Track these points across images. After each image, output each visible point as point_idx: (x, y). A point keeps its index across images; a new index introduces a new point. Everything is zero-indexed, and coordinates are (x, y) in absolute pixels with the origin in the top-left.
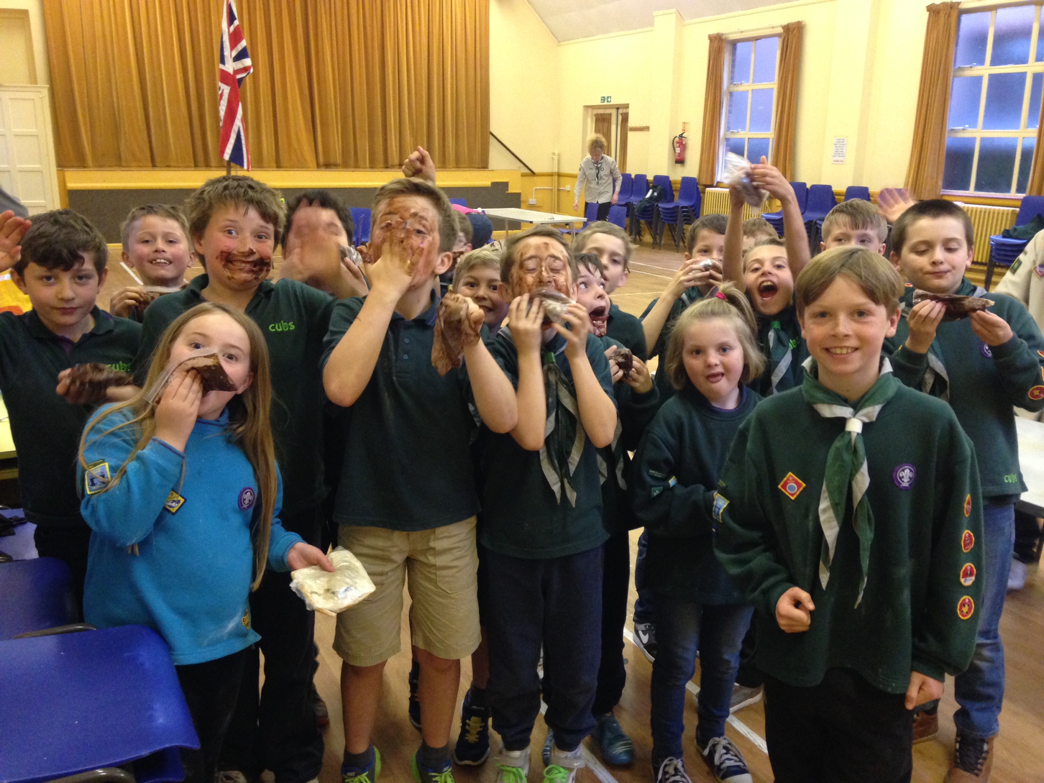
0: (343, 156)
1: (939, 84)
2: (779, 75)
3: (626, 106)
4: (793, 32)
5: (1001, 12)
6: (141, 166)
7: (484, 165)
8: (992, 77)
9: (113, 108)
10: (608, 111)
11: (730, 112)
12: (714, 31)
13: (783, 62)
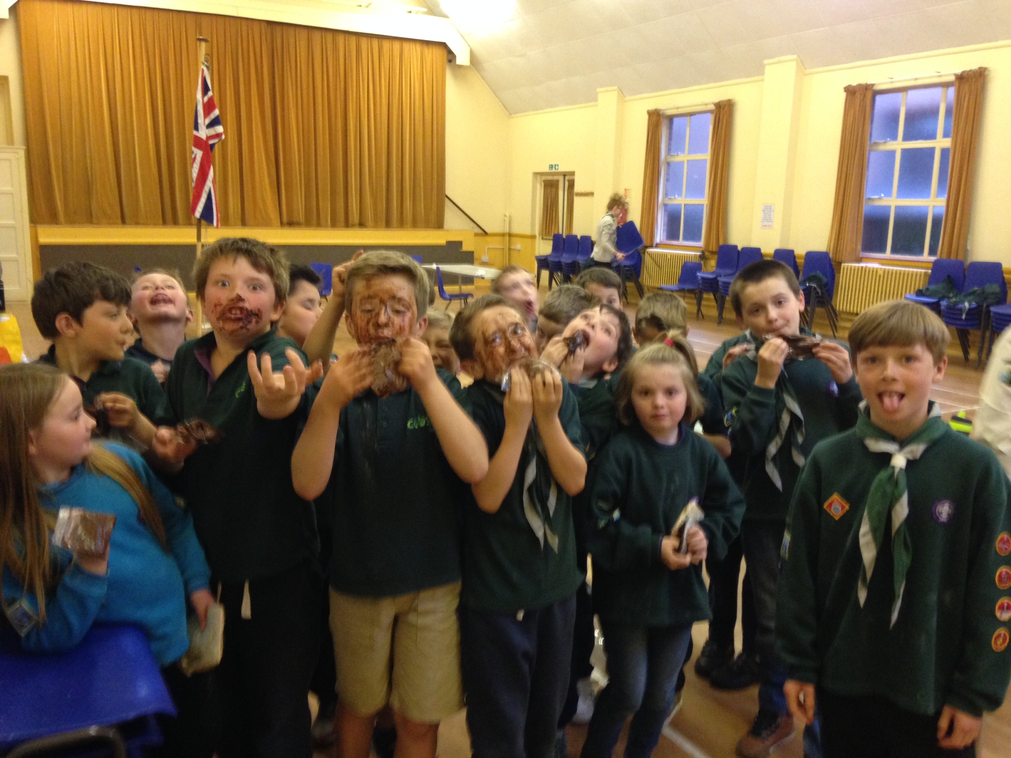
0: (306, 216)
1: (856, 158)
2: (712, 147)
3: (573, 174)
4: (724, 108)
5: (911, 93)
6: (111, 223)
7: (439, 225)
8: (905, 152)
9: (87, 168)
10: (555, 178)
11: (667, 180)
12: (652, 107)
13: (715, 137)
